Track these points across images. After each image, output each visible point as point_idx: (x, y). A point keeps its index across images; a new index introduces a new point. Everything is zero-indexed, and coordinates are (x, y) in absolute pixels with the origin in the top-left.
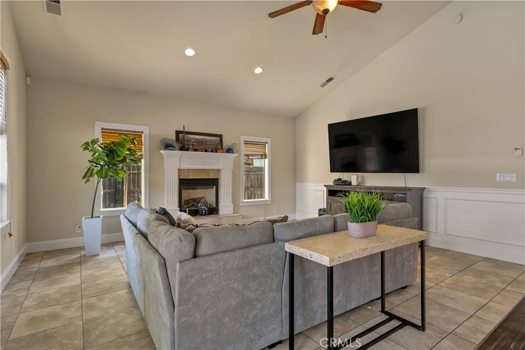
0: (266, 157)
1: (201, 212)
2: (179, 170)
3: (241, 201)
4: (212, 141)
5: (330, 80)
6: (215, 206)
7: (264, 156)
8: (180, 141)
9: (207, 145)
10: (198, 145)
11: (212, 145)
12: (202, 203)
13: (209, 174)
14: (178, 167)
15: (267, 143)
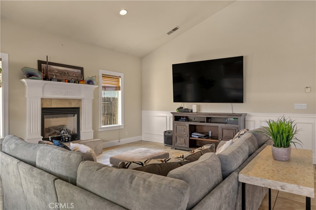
0: (119, 90)
1: (64, 139)
2: (42, 99)
3: (100, 127)
4: (74, 73)
5: (175, 29)
6: (76, 133)
7: (118, 88)
8: (42, 71)
9: (70, 76)
10: (60, 76)
11: (74, 76)
12: (64, 130)
13: (71, 103)
14: (42, 96)
15: (120, 77)
